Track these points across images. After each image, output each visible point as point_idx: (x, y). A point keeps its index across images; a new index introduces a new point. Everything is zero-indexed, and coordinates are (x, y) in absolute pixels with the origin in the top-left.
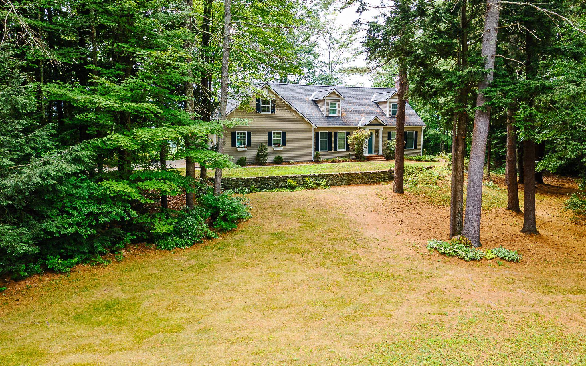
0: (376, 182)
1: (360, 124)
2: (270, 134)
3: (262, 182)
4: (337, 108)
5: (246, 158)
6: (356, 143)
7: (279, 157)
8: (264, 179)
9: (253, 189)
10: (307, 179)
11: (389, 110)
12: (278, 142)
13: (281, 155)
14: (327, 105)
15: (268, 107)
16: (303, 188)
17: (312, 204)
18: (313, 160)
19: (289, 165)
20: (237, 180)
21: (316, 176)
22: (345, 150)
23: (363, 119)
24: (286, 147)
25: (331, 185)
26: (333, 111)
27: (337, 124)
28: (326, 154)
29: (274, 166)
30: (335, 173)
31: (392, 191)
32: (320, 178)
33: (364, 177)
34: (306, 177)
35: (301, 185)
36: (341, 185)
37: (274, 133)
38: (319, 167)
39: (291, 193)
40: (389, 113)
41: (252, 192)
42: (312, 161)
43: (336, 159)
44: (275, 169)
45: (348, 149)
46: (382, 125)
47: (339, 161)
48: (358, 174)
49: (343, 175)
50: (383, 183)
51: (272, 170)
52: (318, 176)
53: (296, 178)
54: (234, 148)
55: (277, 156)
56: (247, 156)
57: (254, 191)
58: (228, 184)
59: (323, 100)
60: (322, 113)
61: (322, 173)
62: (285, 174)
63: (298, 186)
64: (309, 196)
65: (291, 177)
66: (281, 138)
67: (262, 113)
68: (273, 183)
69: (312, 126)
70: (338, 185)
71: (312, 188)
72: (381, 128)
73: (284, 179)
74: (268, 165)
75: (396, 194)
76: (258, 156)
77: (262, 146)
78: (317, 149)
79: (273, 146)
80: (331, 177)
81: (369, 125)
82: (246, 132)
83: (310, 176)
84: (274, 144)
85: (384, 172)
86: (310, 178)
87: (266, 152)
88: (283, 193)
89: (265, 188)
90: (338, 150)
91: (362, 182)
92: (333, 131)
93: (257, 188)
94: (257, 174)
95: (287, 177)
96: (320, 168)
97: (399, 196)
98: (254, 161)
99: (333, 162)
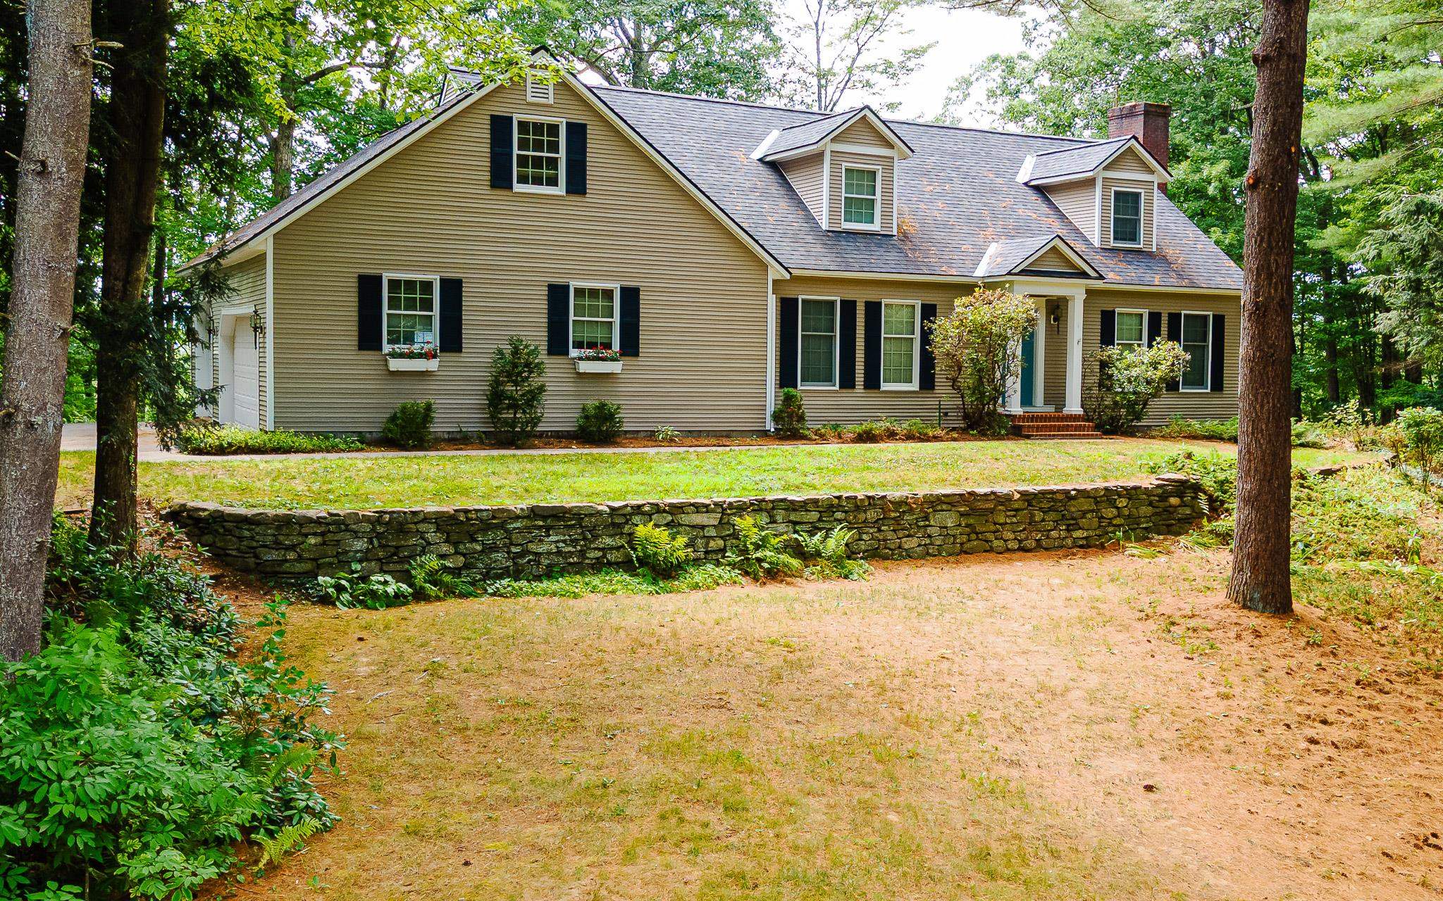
0: (1096, 544)
1: (981, 271)
2: (557, 295)
3: (490, 537)
4: (878, 196)
5: (429, 408)
6: (966, 355)
7: (602, 406)
8: (497, 520)
9: (433, 578)
10: (745, 523)
11: (1104, 219)
12: (599, 335)
13: (612, 402)
14: (834, 177)
15: (553, 163)
16: (723, 572)
17: (781, 691)
18: (770, 426)
19: (652, 451)
20: (335, 527)
21: (792, 506)
22: (915, 386)
23: (993, 249)
24: (641, 360)
25: (874, 555)
26: (860, 207)
27: (883, 266)
28: (830, 401)
29: (575, 450)
30: (895, 494)
31: (1220, 597)
32: (814, 516)
33: (1038, 516)
34: (741, 509)
35: (713, 556)
36: (927, 554)
37: (580, 292)
38: (802, 458)
39: (653, 600)
40: (1104, 230)
41: (420, 596)
42: (764, 434)
43: (879, 427)
44: (573, 468)
45: (928, 382)
46: (1084, 275)
47: (891, 435)
48: (1007, 498)
49: (936, 502)
50: (1133, 548)
51: (560, 468)
52: (804, 506)
53: (684, 519)
54: (370, 356)
55: (592, 403)
56: (438, 402)
57: (432, 589)
58: (278, 545)
59: (817, 158)
60: (809, 218)
61: (823, 493)
62: (623, 494)
63: (697, 562)
64: (760, 632)
65: (657, 509)
66: (617, 318)
67: (518, 188)
68: (549, 544)
69: (764, 267)
70: (909, 556)
71: (774, 574)
72: (1075, 291)
73: (620, 519)
74: (547, 445)
75: (1253, 620)
76: (496, 398)
77: (516, 352)
78: (787, 377)
79: (574, 353)
80: (871, 515)
81: (1024, 272)
82: (435, 278)
83: (758, 507)
84: (579, 345)
85: (1132, 493)
86: (763, 519)
87: (536, 381)
88: (609, 603)
89: (505, 573)
90: (885, 387)
91: (1030, 543)
92: (861, 297)
93: (456, 572)
94: (465, 492)
95: (638, 509)
96: (808, 465)
97: (1276, 629)
98: (474, 422)
99: (866, 437)
